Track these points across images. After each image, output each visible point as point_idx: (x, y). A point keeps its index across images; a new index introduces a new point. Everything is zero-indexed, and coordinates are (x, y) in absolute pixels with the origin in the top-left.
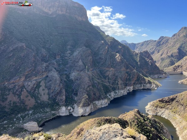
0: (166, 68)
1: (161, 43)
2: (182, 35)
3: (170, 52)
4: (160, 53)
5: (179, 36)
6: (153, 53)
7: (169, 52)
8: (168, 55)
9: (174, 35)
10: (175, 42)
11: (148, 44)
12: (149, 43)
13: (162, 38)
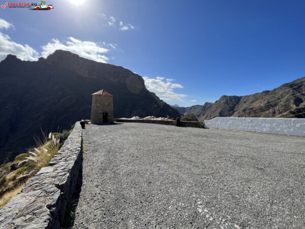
1: (206, 108)
2: (222, 102)
4: (205, 116)
5: (220, 102)
6: (199, 116)
9: (216, 102)
10: (217, 108)
11: (195, 109)
13: (207, 104)
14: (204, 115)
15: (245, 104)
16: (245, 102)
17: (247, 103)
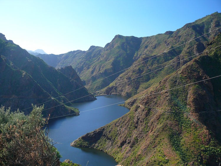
0: (98, 91)
1: (92, 55)
2: (116, 46)
3: (103, 67)
4: (90, 70)
5: (113, 46)
6: (81, 69)
7: (101, 69)
8: (100, 73)
9: (107, 45)
12: (76, 54)
13: (93, 48)
14: (88, 68)
15: (146, 50)
16: (146, 47)
17: (148, 48)
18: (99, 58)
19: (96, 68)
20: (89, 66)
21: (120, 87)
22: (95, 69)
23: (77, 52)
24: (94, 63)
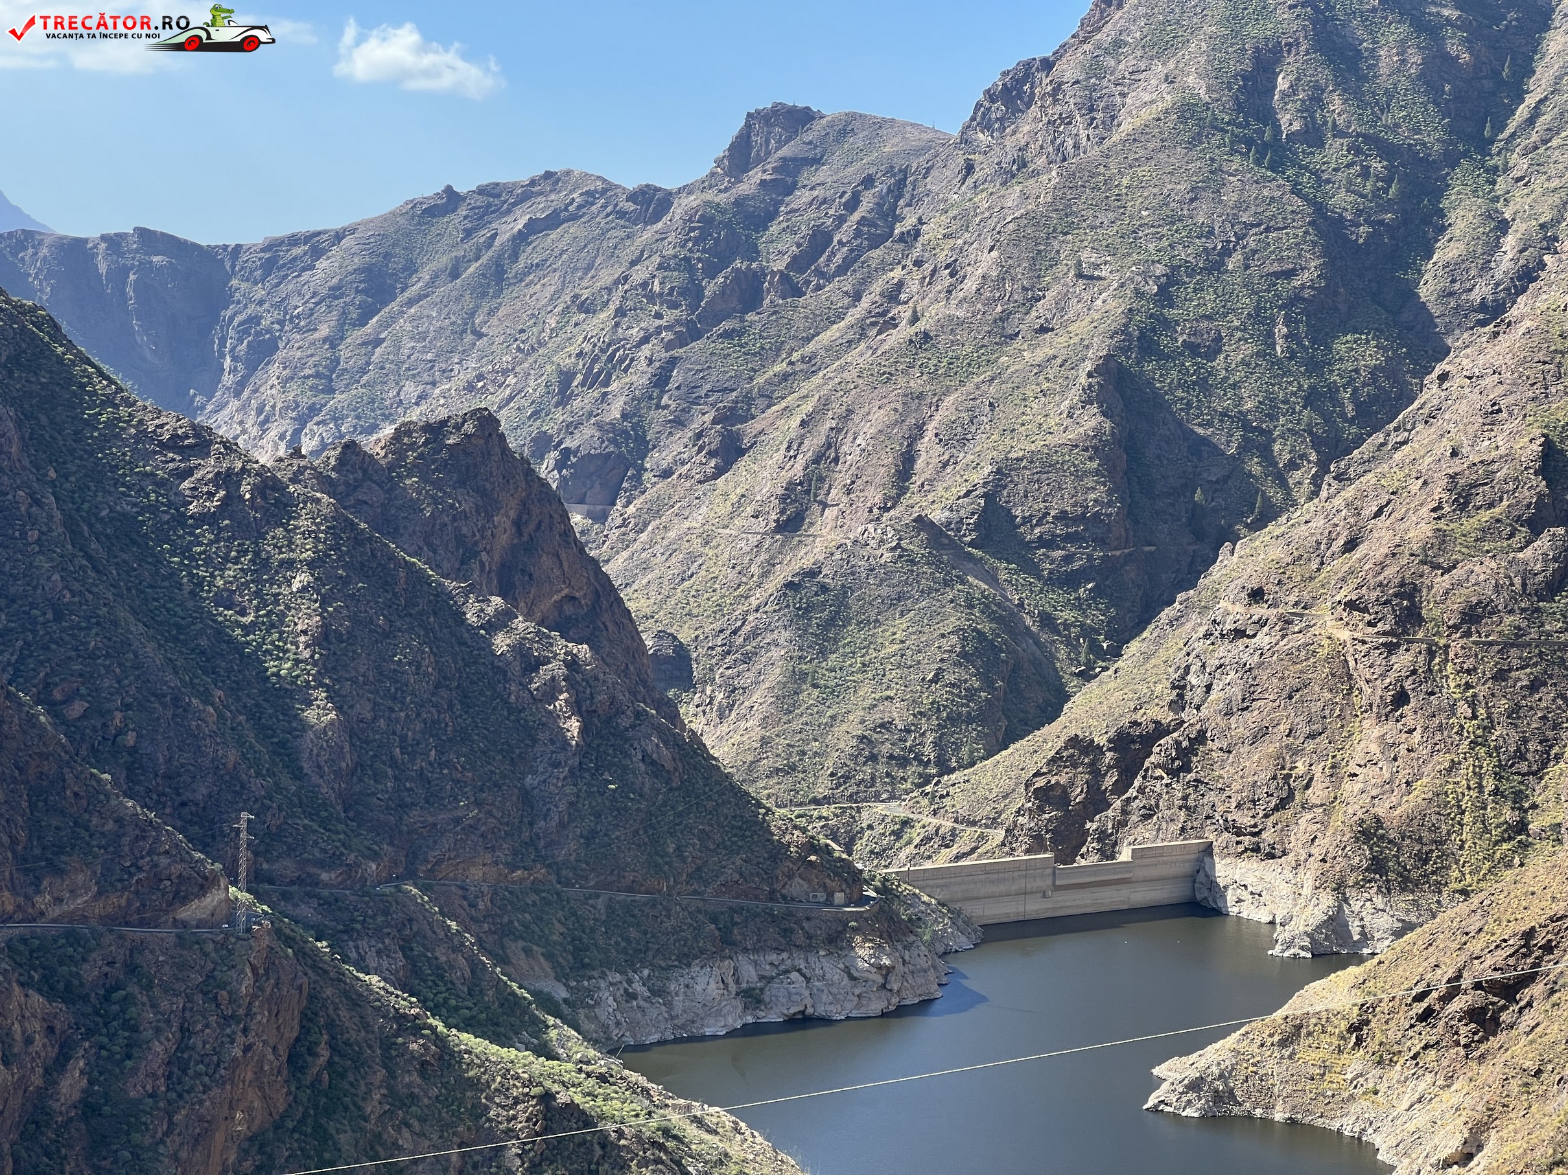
0: (897, 809)
3: (956, 438)
4: (761, 476)
7: (928, 452)
8: (922, 522)
13: (781, 137)
14: (728, 452)
18: (893, 295)
19: (851, 451)
20: (730, 417)
21: (1261, 734)
22: (827, 456)
23: (539, 209)
24: (811, 365)
